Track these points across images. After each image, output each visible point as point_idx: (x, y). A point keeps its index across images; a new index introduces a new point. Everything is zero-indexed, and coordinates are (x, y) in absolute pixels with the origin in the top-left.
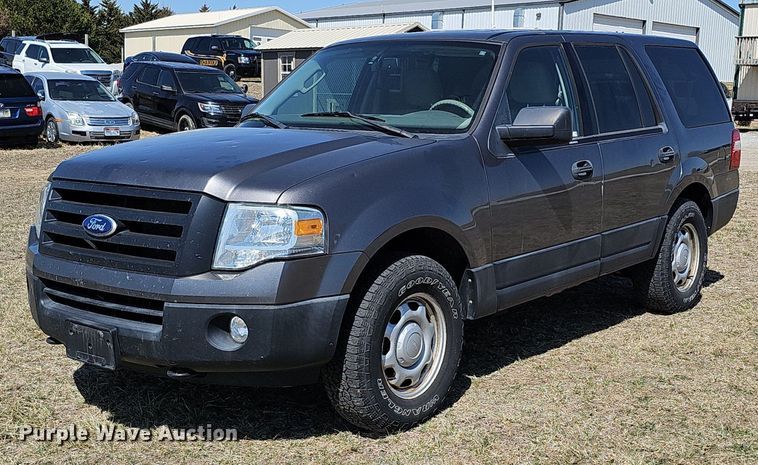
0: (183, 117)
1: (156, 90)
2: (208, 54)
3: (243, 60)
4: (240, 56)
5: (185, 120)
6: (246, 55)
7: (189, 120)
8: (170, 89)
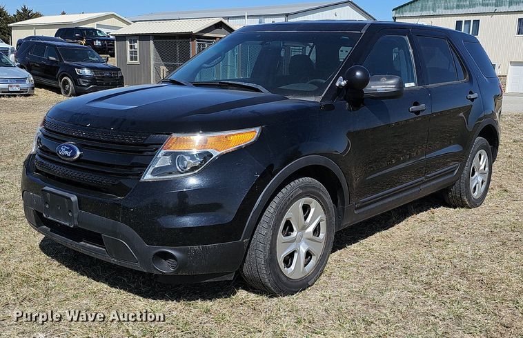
0: (65, 78)
1: (44, 60)
2: (73, 39)
3: (98, 43)
4: (95, 40)
5: (66, 80)
6: (99, 40)
7: (69, 80)
8: (54, 59)
